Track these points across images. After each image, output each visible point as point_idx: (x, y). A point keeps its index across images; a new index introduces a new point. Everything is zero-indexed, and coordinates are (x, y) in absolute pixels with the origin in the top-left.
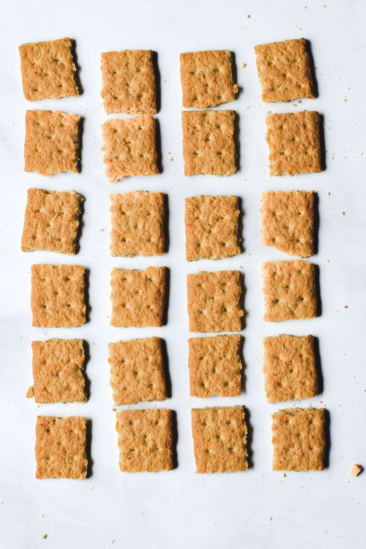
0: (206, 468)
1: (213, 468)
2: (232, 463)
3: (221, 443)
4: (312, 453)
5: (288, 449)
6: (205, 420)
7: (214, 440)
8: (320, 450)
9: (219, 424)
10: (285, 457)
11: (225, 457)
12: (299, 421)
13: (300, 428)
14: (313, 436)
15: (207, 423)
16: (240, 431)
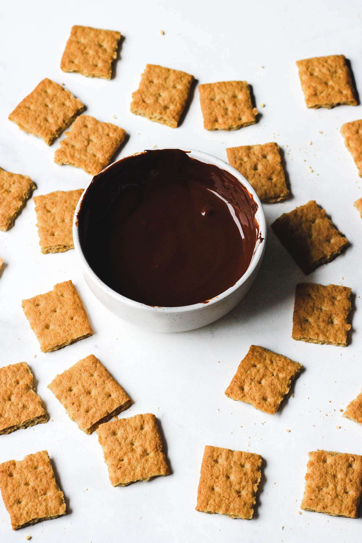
0: (208, 504)
1: (215, 506)
2: (237, 506)
3: (230, 483)
4: (346, 497)
5: (322, 489)
6: (218, 456)
7: (222, 478)
8: (357, 494)
9: (232, 464)
10: (317, 496)
11: (230, 498)
12: (337, 461)
13: (338, 470)
14: (350, 479)
15: (220, 461)
16: (253, 476)
